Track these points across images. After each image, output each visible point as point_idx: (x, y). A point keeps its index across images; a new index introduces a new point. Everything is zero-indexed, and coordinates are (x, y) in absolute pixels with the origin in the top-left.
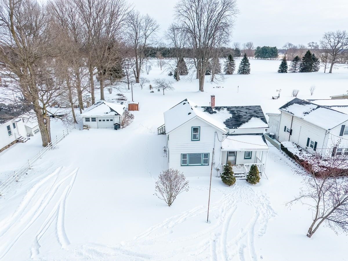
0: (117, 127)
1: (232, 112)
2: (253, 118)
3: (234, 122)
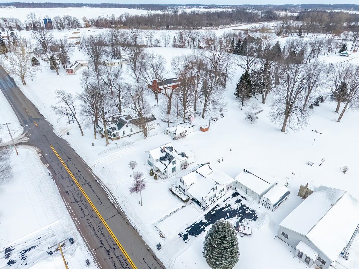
3: (162, 159)
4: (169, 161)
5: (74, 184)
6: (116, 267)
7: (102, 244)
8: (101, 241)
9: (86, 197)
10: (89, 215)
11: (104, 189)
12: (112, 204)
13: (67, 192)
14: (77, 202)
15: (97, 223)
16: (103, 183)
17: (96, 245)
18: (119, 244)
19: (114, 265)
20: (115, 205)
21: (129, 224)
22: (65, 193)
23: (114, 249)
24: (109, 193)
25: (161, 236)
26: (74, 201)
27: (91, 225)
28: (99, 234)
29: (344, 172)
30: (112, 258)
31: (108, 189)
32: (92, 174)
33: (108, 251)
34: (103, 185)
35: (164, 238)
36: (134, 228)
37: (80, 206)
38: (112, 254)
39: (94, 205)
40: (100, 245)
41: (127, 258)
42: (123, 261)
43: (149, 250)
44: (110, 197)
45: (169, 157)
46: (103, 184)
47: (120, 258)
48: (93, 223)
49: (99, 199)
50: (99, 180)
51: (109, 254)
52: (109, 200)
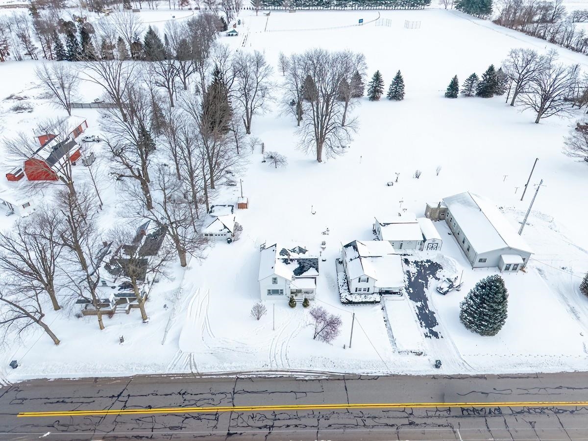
0: (229, 242)
1: (300, 263)
2: (311, 268)
3: (299, 271)
4: (314, 267)
5: (216, 415)
6: (442, 425)
7: (392, 426)
8: (387, 425)
9: (273, 409)
10: (318, 420)
11: (273, 376)
12: (319, 380)
13: (229, 434)
14: (272, 426)
15: (347, 416)
16: (254, 370)
17: (390, 434)
18: (406, 405)
19: (439, 426)
20: (324, 377)
21: (376, 378)
22: (230, 438)
23: (411, 414)
24: (290, 373)
25: (417, 355)
26: (266, 431)
27: (345, 426)
28: (369, 422)
29: (418, 177)
30: (425, 423)
31: (276, 371)
32: (215, 377)
33: (410, 424)
34: (260, 373)
35: (423, 354)
36: (387, 376)
37: (288, 426)
38: (417, 421)
39: (299, 405)
40: (394, 430)
41: (435, 406)
42: (438, 413)
43: (434, 377)
44: (301, 376)
45: (307, 262)
46: (256, 373)
47: (430, 414)
48: (341, 421)
49: (292, 392)
50: (240, 373)
51: (417, 425)
52: (306, 380)
